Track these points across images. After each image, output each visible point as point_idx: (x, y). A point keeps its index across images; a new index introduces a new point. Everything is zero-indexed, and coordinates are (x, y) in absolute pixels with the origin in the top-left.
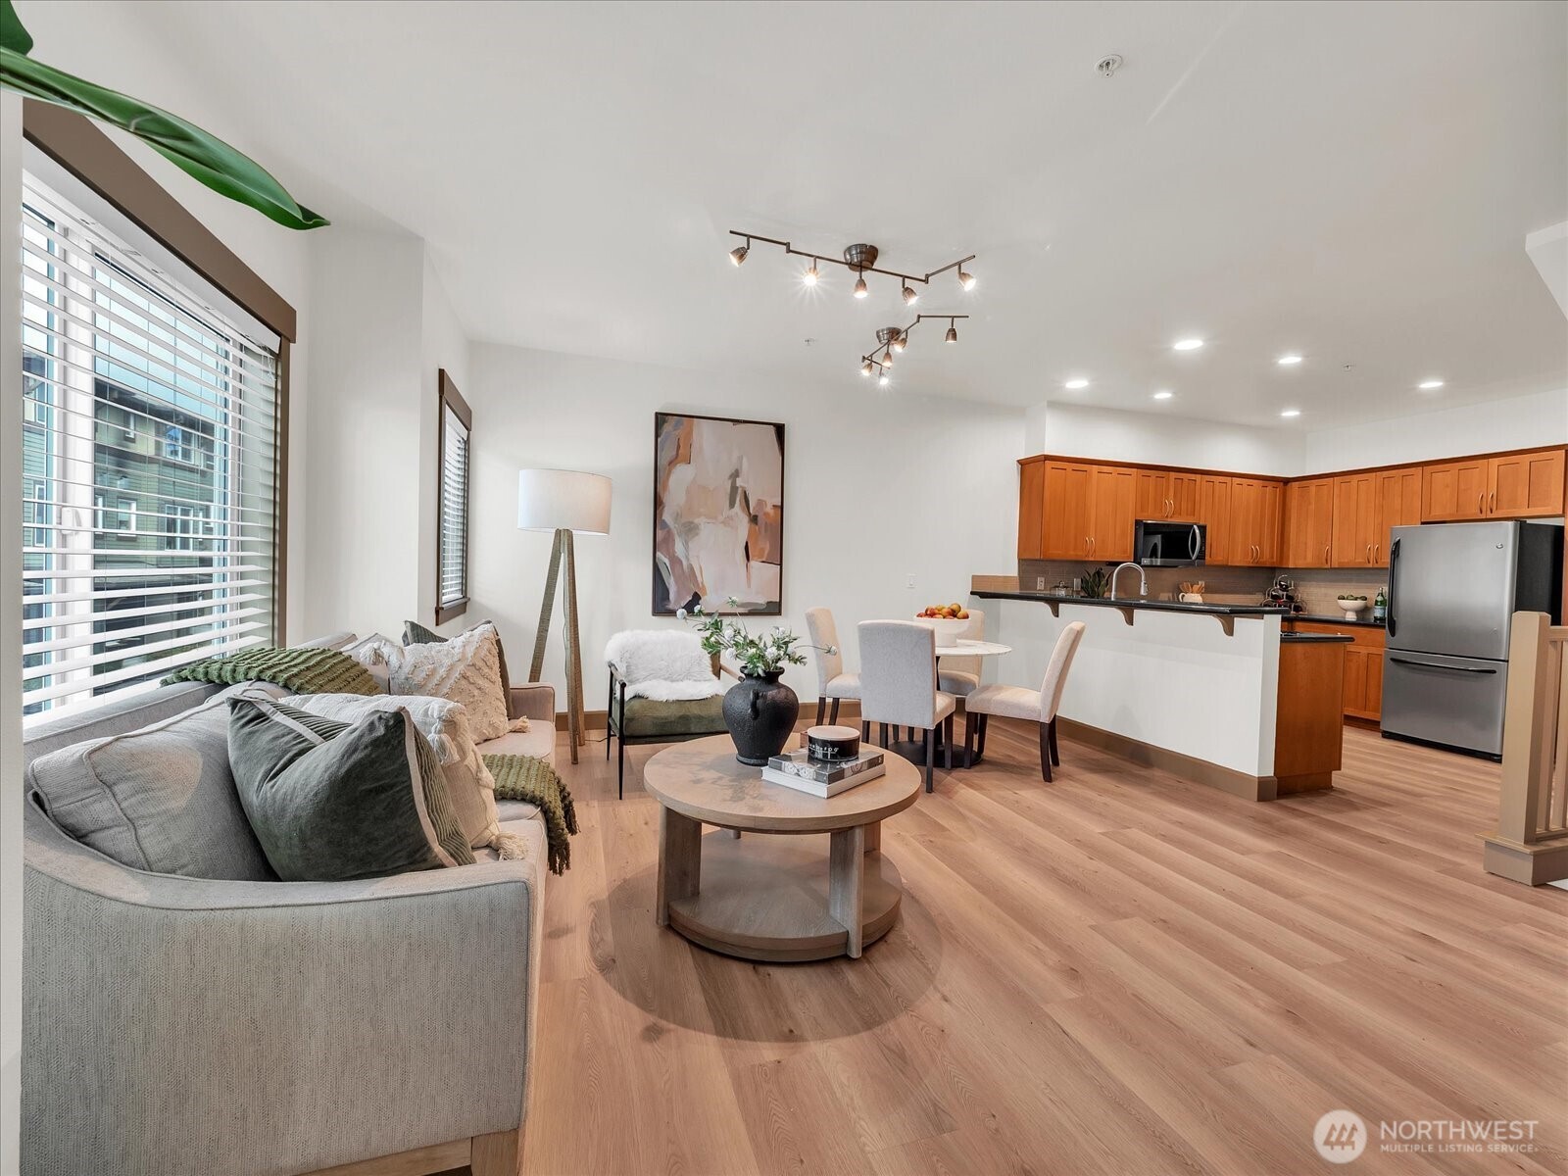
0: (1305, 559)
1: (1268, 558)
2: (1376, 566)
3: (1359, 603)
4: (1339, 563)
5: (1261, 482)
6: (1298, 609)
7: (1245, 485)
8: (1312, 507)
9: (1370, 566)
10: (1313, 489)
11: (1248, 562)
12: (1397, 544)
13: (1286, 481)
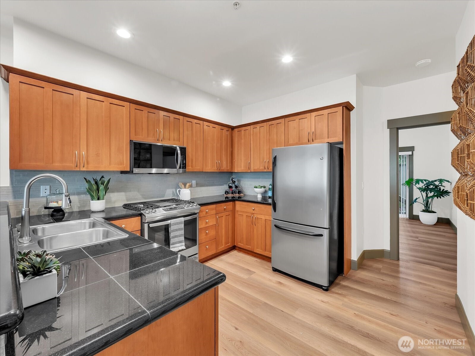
0: (241, 167)
1: (225, 167)
2: (268, 171)
3: (263, 190)
4: (254, 169)
5: (220, 126)
6: (239, 192)
7: (211, 127)
8: (243, 141)
9: (266, 171)
10: (243, 132)
11: (214, 169)
12: (275, 158)
13: (233, 128)
